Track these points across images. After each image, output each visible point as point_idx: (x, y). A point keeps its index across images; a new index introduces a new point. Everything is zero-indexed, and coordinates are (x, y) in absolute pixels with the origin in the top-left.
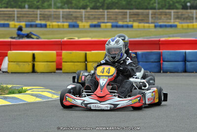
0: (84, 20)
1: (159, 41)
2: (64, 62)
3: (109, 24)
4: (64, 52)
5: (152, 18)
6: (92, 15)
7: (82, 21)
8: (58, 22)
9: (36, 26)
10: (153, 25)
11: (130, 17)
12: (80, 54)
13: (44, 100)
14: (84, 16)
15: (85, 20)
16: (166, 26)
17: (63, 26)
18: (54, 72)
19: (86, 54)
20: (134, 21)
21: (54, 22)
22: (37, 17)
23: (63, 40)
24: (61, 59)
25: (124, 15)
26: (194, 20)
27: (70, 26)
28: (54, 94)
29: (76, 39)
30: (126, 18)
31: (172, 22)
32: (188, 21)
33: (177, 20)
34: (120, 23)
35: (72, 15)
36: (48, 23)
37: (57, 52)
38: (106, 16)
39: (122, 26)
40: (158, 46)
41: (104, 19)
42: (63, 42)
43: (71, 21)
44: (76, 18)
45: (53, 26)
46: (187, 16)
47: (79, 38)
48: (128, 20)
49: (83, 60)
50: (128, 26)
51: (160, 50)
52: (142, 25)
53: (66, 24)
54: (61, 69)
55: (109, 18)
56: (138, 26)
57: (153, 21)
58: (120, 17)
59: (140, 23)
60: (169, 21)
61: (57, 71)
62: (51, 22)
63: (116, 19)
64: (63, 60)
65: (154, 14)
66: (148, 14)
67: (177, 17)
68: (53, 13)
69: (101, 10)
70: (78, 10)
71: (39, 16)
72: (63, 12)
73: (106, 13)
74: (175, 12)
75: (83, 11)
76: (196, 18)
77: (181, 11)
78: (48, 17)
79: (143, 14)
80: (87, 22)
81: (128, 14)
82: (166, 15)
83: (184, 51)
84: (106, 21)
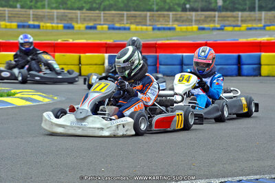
0: (79, 22)
1: (156, 44)
3: (106, 26)
4: (57, 54)
5: (150, 20)
6: (88, 16)
7: (77, 22)
8: (51, 23)
9: (29, 27)
10: (151, 27)
11: (127, 20)
12: (73, 57)
13: (35, 104)
14: (79, 17)
15: (81, 21)
16: (164, 29)
17: (58, 27)
19: (80, 57)
20: (131, 23)
21: (48, 23)
22: (30, 18)
23: (56, 42)
25: (121, 17)
26: (193, 23)
27: (65, 27)
28: (45, 97)
29: (71, 41)
30: (123, 20)
31: (170, 25)
32: (187, 24)
33: (176, 23)
34: (117, 25)
35: (67, 16)
36: (42, 24)
38: (102, 18)
39: (119, 29)
40: (155, 49)
43: (66, 22)
44: (71, 19)
45: (47, 27)
46: (185, 18)
47: (73, 40)
48: (125, 22)
49: (77, 62)
50: (125, 29)
51: (156, 53)
52: (139, 27)
53: (61, 26)
55: (105, 20)
56: (136, 29)
57: (151, 23)
58: (117, 19)
59: (137, 25)
60: (167, 23)
62: (45, 23)
63: (113, 21)
65: (152, 16)
66: (146, 16)
67: (176, 20)
68: (46, 14)
69: (97, 12)
70: (74, 11)
71: (31, 16)
72: (57, 13)
73: (102, 15)
74: (173, 14)
75: (78, 12)
76: (196, 21)
77: (180, 13)
78: (41, 18)
79: (140, 16)
80: (83, 24)
81: (125, 16)
82: (164, 17)
83: (181, 54)
84: (102, 23)
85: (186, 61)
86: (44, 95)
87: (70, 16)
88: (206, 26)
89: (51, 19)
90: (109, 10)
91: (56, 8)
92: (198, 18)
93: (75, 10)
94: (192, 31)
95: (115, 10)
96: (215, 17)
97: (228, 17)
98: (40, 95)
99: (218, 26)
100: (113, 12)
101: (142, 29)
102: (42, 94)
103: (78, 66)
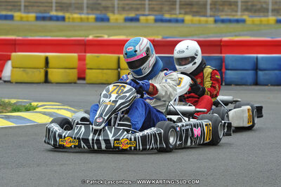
0: (116, 11)
1: (221, 41)
2: (88, 69)
3: (152, 18)
4: (88, 55)
5: (211, 9)
6: (128, 4)
7: (113, 12)
8: (80, 14)
9: (51, 19)
10: (211, 19)
11: (180, 8)
12: (110, 58)
14: (116, 6)
15: (118, 11)
16: (230, 21)
17: (88, 19)
18: (75, 83)
19: (119, 59)
20: (186, 13)
21: (75, 13)
22: (52, 7)
23: (87, 38)
24: (85, 65)
25: (173, 5)
26: (270, 13)
27: (97, 19)
29: (106, 37)
30: (175, 9)
31: (239, 16)
32: (262, 14)
33: (246, 13)
34: (167, 16)
35: (99, 4)
36: (67, 15)
37: (79, 56)
38: (147, 6)
39: (169, 21)
40: (219, 48)
41: (145, 11)
42: (88, 41)
43: (99, 12)
44: (106, 8)
45: (73, 19)
46: (259, 7)
47: (109, 36)
48: (178, 11)
49: (115, 66)
50: (177, 21)
51: (221, 53)
52: (197, 18)
53: (92, 17)
54: (84, 79)
55: (152, 9)
56: (192, 21)
57: (212, 13)
58: (166, 8)
59: (194, 16)
60: (234, 13)
61: (79, 82)
62: (72, 13)
63: (161, 10)
64: (88, 66)
65: (214, 4)
66: (205, 4)
67: (246, 9)
68: (73, 1)
71: (54, 5)
73: (146, 3)
74: (242, 2)
76: (273, 10)
78: (67, 7)
79: (198, 3)
80: (119, 13)
81: (178, 3)
82: (230, 5)
83: (255, 55)
84: (147, 13)
85: (261, 65)
86: (73, 109)
87: (104, 4)
89: (79, 8)
92: (276, 7)
94: (268, 25)
101: (200, 21)
102: (69, 108)
103: (116, 71)
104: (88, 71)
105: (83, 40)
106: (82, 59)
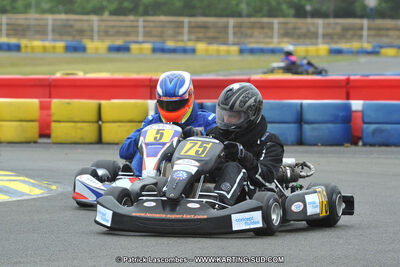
0: (96, 36)
1: (249, 80)
2: (55, 121)
3: (148, 46)
4: (55, 102)
5: (235, 33)
6: (113, 27)
7: (91, 38)
8: (43, 40)
10: (235, 49)
11: (190, 33)
12: (85, 105)
13: (14, 199)
14: (96, 29)
15: (99, 36)
16: (262, 51)
17: (54, 48)
18: (35, 142)
19: (100, 107)
20: (198, 40)
21: (36, 39)
22: (1, 30)
23: (53, 77)
24: (50, 115)
25: (178, 27)
26: (320, 40)
27: (68, 49)
28: (34, 185)
29: (81, 75)
30: (182, 33)
31: (274, 43)
32: (308, 41)
33: (286, 40)
34: (170, 44)
35: (71, 26)
36: (24, 42)
37: (41, 102)
38: (141, 30)
39: (174, 51)
41: (137, 36)
42: (54, 80)
43: (69, 38)
44: (81, 32)
45: (32, 48)
46: (304, 30)
47: (85, 73)
48: (186, 37)
49: (93, 116)
50: (185, 51)
52: (214, 47)
53: (61, 45)
54: (48, 136)
55: (147, 34)
56: (207, 50)
57: (236, 40)
58: (170, 32)
59: (209, 43)
60: (268, 40)
61: (40, 140)
62: (31, 39)
63: (161, 35)
64: (54, 118)
65: (238, 26)
66: (226, 27)
67: (287, 34)
68: (32, 22)
69: (131, 18)
70: (85, 17)
71: (3, 28)
72: (54, 20)
73: (141, 24)
74: (279, 23)
75: (94, 18)
76: (324, 36)
77: (293, 21)
78: (23, 30)
79: (215, 25)
80: (103, 41)
81: (186, 25)
82: (262, 28)
83: (299, 101)
84: (141, 39)
85: (308, 116)
86: (32, 181)
87: (78, 25)
88: (344, 46)
89: (41, 32)
90: (154, 14)
91: (51, 11)
92: (330, 31)
93: (88, 13)
94: (318, 56)
95: (166, 14)
96: (361, 29)
97: (388, 29)
98: (24, 182)
99: (368, 46)
100: (163, 18)
101: (218, 51)
102: (27, 179)
103: (96, 125)
104: (53, 125)
105: (47, 80)
106: (45, 107)
